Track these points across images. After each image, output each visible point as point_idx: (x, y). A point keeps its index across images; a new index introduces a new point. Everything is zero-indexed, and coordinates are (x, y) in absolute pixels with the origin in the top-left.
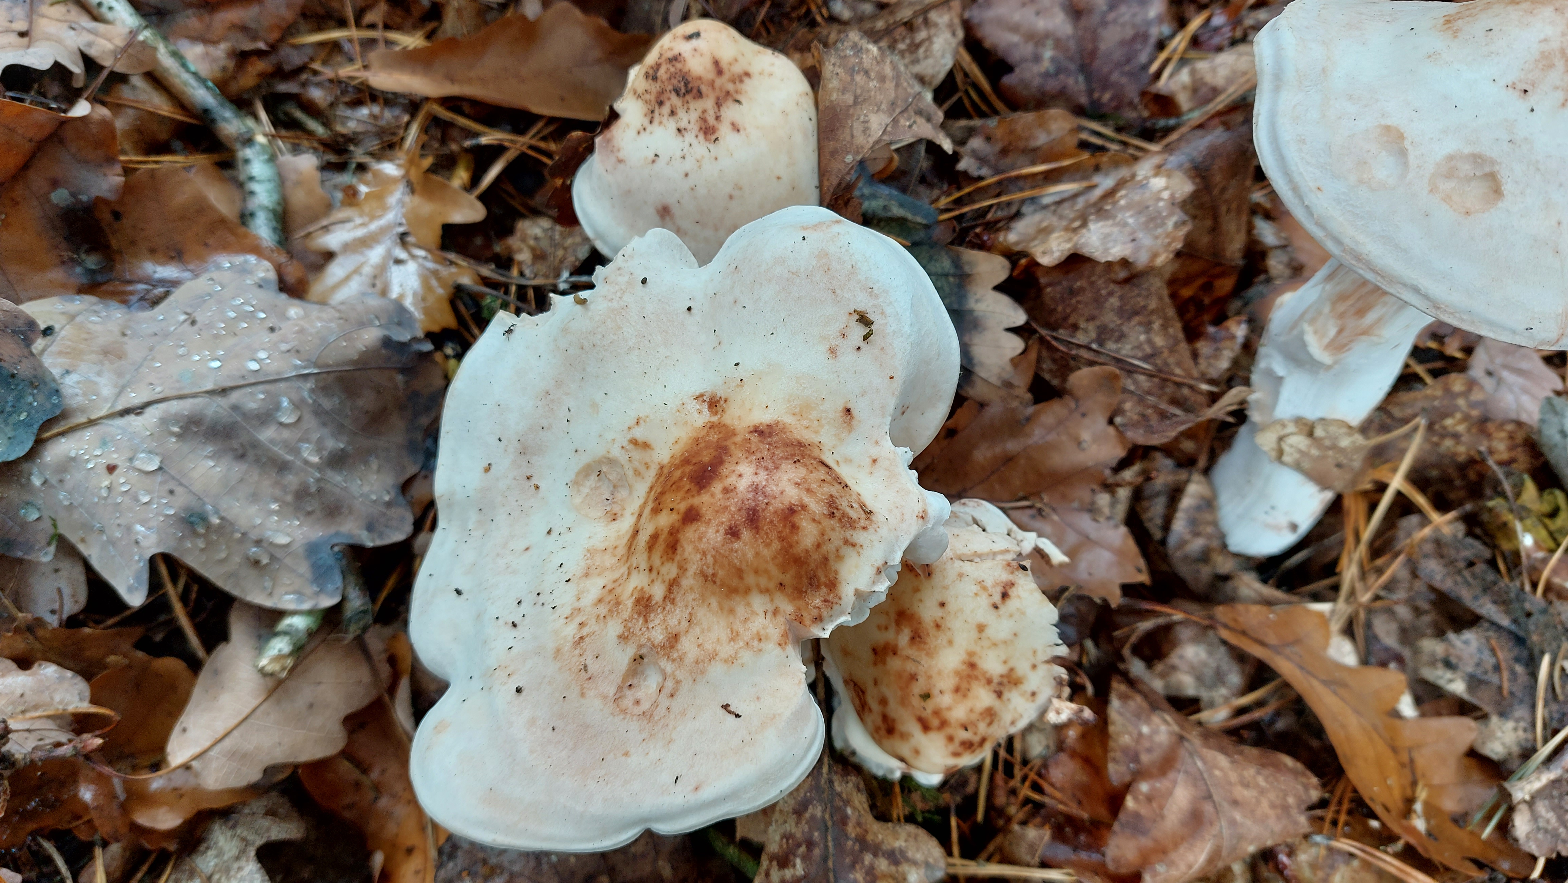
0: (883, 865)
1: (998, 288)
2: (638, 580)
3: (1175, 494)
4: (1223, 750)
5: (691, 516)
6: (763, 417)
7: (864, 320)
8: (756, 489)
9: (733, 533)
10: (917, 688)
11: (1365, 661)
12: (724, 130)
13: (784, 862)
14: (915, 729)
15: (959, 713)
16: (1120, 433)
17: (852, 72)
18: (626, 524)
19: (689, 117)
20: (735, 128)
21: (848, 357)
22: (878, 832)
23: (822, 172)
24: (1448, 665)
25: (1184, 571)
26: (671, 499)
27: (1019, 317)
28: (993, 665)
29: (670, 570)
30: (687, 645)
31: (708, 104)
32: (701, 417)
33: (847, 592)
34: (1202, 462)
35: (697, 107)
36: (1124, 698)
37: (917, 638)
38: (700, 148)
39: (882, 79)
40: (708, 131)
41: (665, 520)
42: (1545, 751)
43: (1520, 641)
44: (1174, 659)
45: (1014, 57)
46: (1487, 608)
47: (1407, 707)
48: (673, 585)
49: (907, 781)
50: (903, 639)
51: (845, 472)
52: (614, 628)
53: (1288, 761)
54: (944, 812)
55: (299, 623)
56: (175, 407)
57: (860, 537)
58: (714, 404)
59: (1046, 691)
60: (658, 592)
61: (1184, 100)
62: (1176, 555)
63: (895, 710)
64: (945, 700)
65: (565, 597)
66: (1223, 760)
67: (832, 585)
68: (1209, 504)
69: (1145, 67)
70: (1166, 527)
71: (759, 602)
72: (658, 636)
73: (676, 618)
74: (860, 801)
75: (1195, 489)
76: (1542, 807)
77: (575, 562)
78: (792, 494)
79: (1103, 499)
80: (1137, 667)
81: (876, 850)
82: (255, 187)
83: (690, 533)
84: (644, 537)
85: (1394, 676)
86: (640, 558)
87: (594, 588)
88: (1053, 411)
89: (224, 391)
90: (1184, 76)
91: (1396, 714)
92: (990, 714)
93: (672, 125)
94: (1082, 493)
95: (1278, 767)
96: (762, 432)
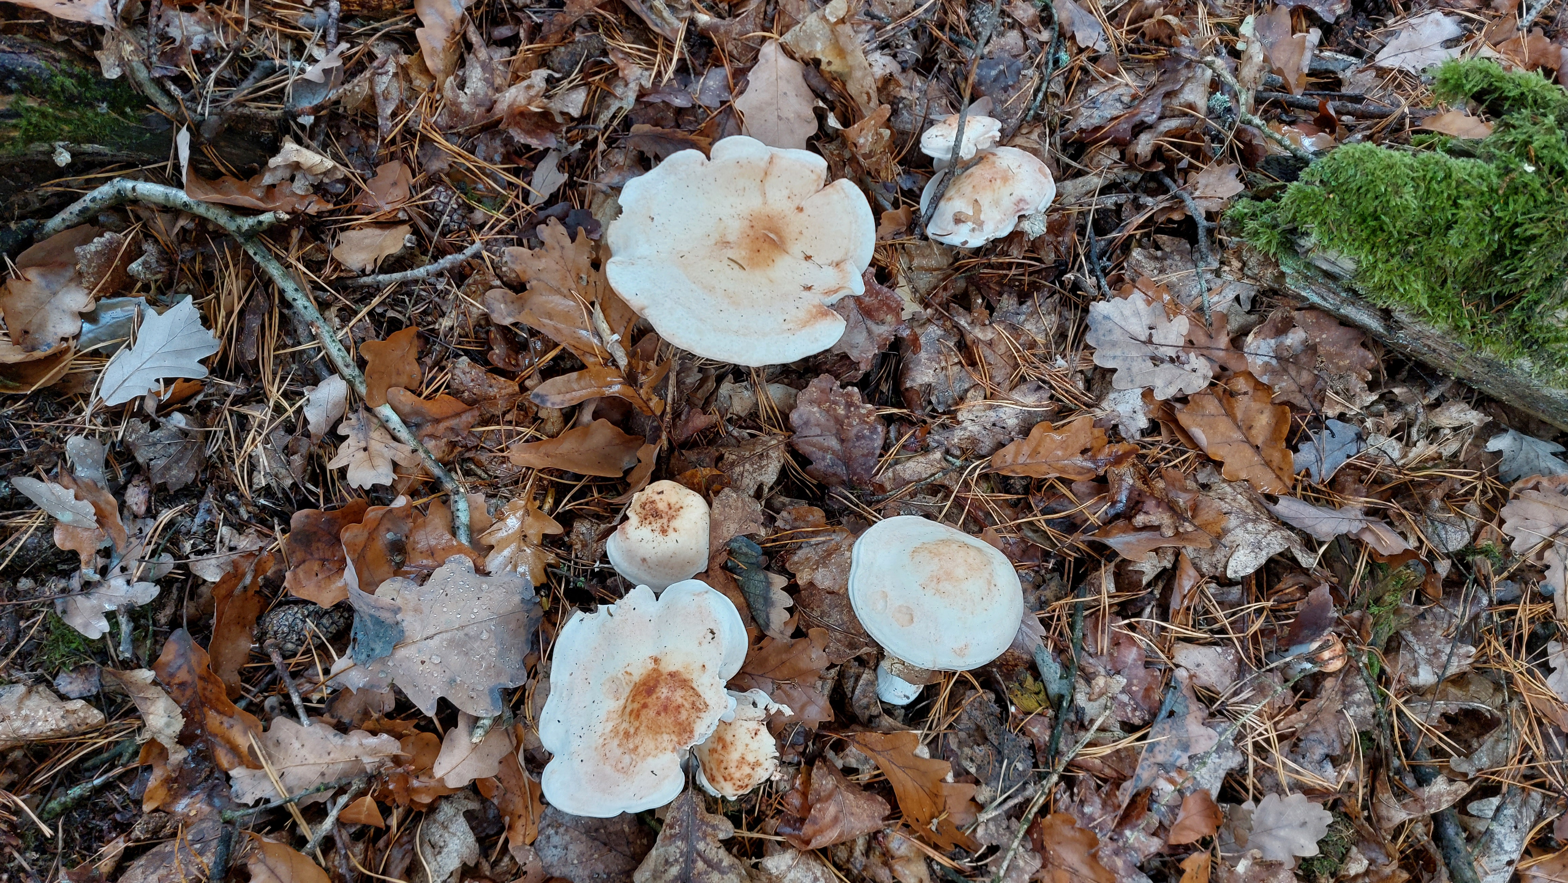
0: (709, 830)
1: (783, 589)
2: (625, 725)
3: (858, 678)
4: (853, 793)
5: (645, 706)
6: (672, 669)
7: (712, 632)
8: (667, 698)
9: (658, 713)
10: (723, 765)
11: (933, 756)
12: (670, 531)
13: (671, 827)
14: (721, 780)
15: (737, 775)
16: (828, 654)
17: (724, 507)
18: (622, 702)
19: (657, 525)
20: (675, 530)
21: (705, 645)
22: (709, 817)
23: (711, 544)
24: (972, 760)
25: (858, 712)
26: (638, 698)
27: (790, 603)
28: (751, 758)
29: (637, 724)
30: (640, 749)
31: (665, 521)
32: (651, 666)
33: (696, 734)
34: (872, 664)
35: (660, 521)
36: (819, 768)
37: (724, 747)
38: (661, 538)
39: (737, 508)
40: (664, 531)
41: (636, 706)
42: (999, 800)
43: (999, 752)
44: (847, 751)
45: (813, 457)
46: (992, 737)
47: (950, 778)
48: (637, 729)
49: (723, 798)
50: (720, 747)
51: (700, 690)
52: (616, 742)
53: (880, 798)
54: (740, 811)
55: (487, 722)
56: (445, 636)
57: (702, 715)
58: (656, 660)
59: (772, 769)
60: (632, 731)
61: (888, 486)
62: (856, 705)
63: (715, 772)
64: (733, 770)
65: (599, 729)
66: (851, 797)
67: (691, 732)
68: (872, 683)
69: (872, 468)
70: (853, 692)
71: (666, 737)
72: (631, 746)
73: (637, 740)
74: (702, 805)
75: (866, 676)
76: (991, 825)
77: (603, 717)
78: (680, 701)
79: (819, 683)
80: (830, 754)
81: (707, 824)
82: (460, 514)
83: (644, 712)
84: (628, 710)
85: (947, 765)
86: (627, 717)
87: (610, 726)
88: (802, 643)
89: (462, 627)
90: (890, 474)
91: (943, 780)
92: (749, 776)
93: (649, 528)
94: (811, 680)
95: (874, 800)
96: (672, 675)
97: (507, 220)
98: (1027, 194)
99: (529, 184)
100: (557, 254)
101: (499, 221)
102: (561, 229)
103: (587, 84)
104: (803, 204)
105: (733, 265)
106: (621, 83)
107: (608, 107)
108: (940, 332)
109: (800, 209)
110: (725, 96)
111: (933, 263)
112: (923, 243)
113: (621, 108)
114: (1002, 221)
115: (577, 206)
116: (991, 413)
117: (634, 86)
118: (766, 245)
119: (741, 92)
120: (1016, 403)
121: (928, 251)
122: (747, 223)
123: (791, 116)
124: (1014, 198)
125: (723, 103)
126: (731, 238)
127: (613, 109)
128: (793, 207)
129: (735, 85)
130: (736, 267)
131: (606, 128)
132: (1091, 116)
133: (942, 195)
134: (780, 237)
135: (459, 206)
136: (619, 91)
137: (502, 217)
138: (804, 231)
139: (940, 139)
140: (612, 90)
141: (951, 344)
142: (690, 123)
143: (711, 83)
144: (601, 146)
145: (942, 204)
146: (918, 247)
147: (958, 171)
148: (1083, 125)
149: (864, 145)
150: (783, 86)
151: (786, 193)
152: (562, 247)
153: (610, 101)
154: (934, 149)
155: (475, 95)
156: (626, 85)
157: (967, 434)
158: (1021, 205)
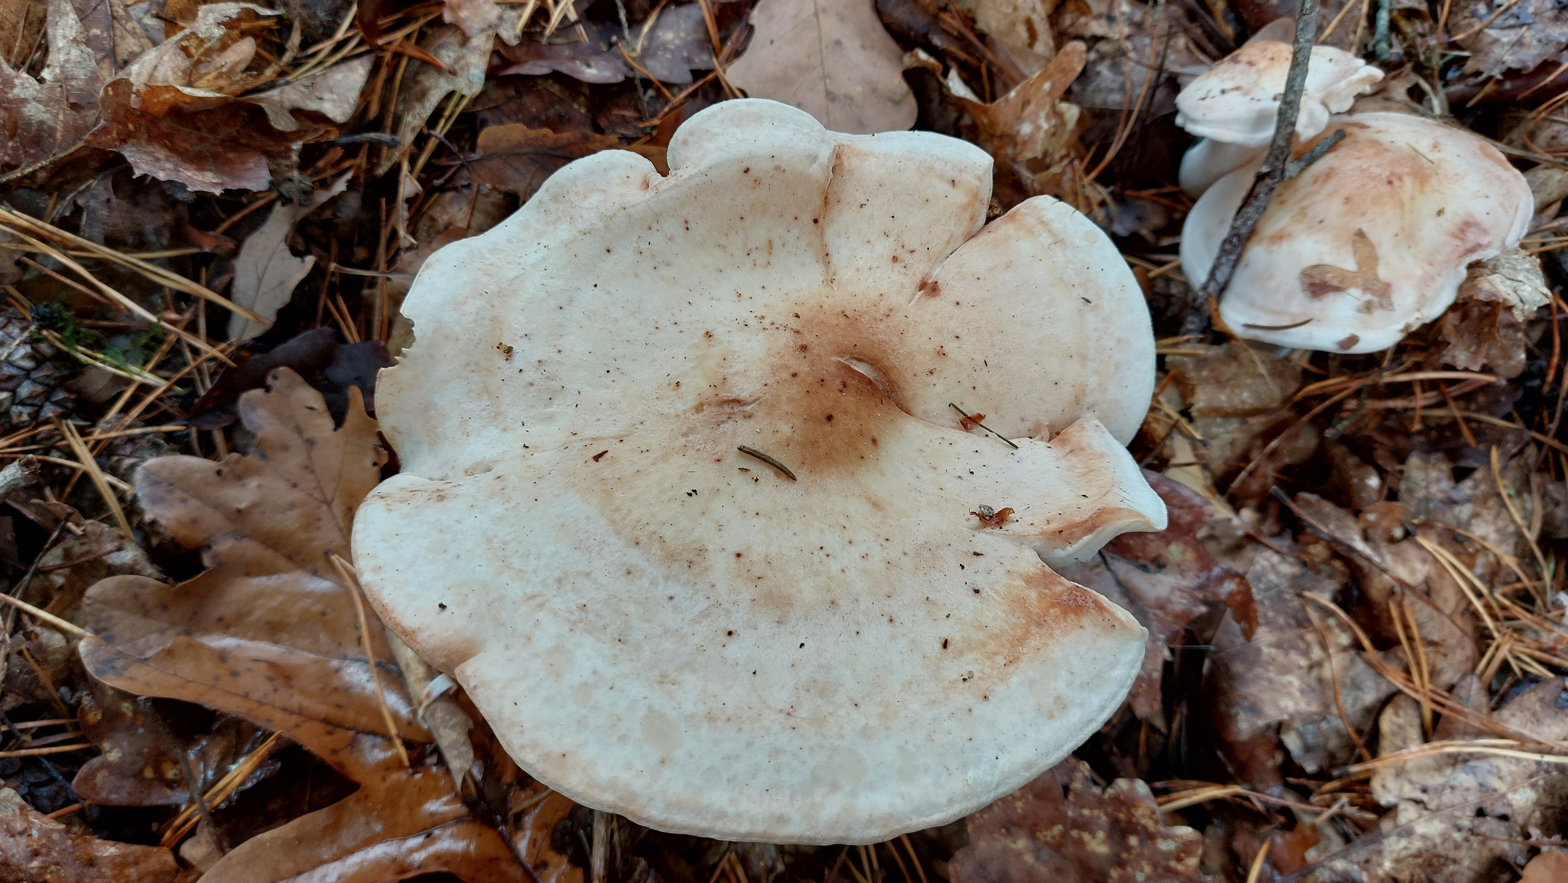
97: (163, 385)
98: (1479, 209)
99: (227, 292)
100: (293, 461)
101: (145, 389)
102: (310, 396)
103: (375, 50)
104: (937, 274)
105: (757, 468)
106: (451, 39)
107: (422, 96)
108: (1288, 568)
109: (929, 288)
110: (702, 60)
111: (1246, 398)
112: (1213, 351)
113: (450, 95)
114: (1427, 280)
115: (352, 334)
116: (1463, 778)
117: (482, 43)
118: (849, 400)
119: (737, 53)
120: (1523, 743)
121: (1230, 370)
122: (785, 339)
123: (857, 90)
124: (1449, 222)
125: (697, 74)
126: (744, 388)
127: (434, 99)
128: (910, 282)
129: (723, 41)
130: (766, 474)
131: (421, 140)
132: (1519, 43)
133: (1252, 232)
134: (884, 371)
135: (38, 359)
136: (446, 57)
137: (150, 379)
138: (951, 347)
139: (1234, 98)
140: (430, 56)
141: (1325, 599)
142: (625, 121)
143: (667, 36)
144: (409, 186)
145: (1256, 253)
146: (1201, 362)
147: (1292, 168)
148: (1511, 60)
149: (1031, 138)
150: (831, 27)
151: (884, 248)
152: (311, 443)
153: (428, 80)
154: (1222, 123)
155: (64, 79)
156: (465, 40)
157: (1417, 845)
158: (1472, 237)
